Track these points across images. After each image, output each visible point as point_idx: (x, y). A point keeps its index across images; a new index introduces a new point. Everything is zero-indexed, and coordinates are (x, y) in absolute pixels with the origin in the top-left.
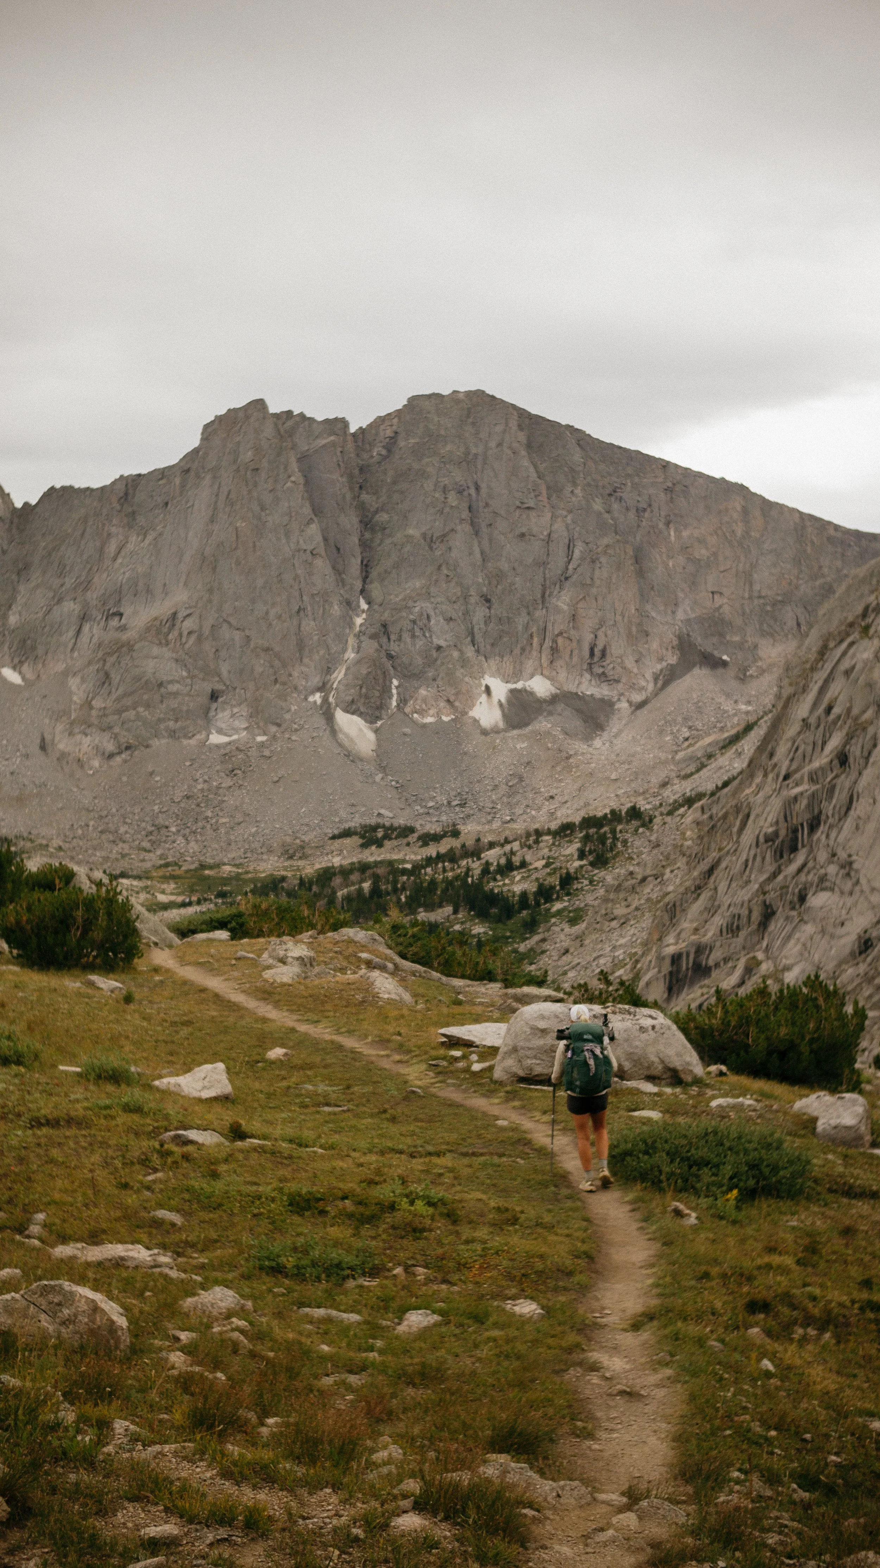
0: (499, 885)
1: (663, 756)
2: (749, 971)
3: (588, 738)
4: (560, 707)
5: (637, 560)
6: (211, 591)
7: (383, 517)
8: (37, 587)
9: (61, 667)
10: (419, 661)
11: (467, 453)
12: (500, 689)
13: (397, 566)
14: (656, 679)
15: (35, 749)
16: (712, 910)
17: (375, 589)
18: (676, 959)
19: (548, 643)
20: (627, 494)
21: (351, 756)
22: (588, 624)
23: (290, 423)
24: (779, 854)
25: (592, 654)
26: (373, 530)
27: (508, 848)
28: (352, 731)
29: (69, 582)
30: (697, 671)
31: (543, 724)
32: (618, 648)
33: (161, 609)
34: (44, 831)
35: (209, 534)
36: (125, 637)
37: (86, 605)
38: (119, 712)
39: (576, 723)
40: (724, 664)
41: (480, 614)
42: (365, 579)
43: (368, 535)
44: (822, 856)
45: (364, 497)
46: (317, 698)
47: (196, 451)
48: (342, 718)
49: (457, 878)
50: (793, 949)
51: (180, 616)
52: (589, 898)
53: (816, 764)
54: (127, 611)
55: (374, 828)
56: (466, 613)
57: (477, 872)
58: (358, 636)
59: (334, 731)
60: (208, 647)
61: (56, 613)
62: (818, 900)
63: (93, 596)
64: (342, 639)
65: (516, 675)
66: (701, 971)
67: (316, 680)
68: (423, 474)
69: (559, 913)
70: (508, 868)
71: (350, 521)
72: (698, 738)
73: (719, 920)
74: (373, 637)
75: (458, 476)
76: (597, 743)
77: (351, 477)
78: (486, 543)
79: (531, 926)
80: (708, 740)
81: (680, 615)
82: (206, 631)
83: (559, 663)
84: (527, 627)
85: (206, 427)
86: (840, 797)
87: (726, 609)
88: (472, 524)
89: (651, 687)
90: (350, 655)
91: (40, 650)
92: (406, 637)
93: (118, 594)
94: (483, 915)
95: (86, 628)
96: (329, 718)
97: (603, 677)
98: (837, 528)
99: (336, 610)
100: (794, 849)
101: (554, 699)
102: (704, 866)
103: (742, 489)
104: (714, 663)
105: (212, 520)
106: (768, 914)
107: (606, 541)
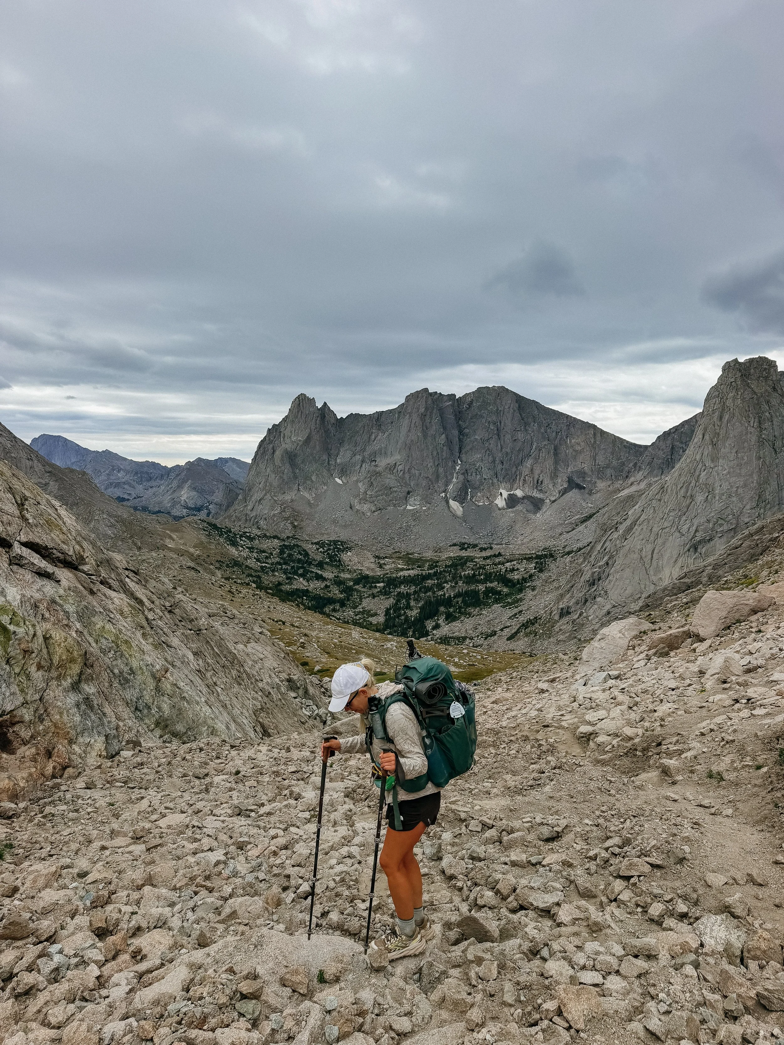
0: (509, 576)
1: (561, 522)
2: (580, 615)
3: (535, 513)
4: (526, 501)
5: (555, 450)
6: (408, 457)
7: (467, 431)
8: (347, 450)
9: (355, 479)
10: (478, 483)
11: (497, 410)
12: (505, 494)
13: (471, 449)
14: (560, 493)
15: (349, 508)
16: (572, 597)
17: (464, 457)
18: (562, 609)
19: (522, 478)
20: (553, 427)
21: (455, 516)
22: (537, 472)
23: (436, 396)
24: (590, 585)
25: (538, 482)
26: (463, 435)
27: (513, 563)
28: (455, 508)
29: (358, 449)
30: (574, 490)
31: (519, 507)
32: (547, 481)
33: (390, 460)
34: (354, 538)
35: (408, 436)
36: (378, 469)
37: (364, 457)
38: (376, 496)
39: (531, 507)
40: (584, 488)
41: (500, 467)
42: (460, 452)
43: (461, 437)
44: (600, 588)
45: (460, 422)
46: (443, 495)
47: (403, 404)
48: (452, 502)
49: (497, 572)
50: (591, 611)
51: (397, 464)
52: (537, 583)
53: (600, 564)
54: (378, 460)
55: (464, 544)
56: (495, 466)
57: (504, 570)
58: (457, 473)
59: (449, 507)
60: (407, 476)
61: (353, 460)
62: (598, 599)
63: (366, 454)
64: (452, 475)
65: (511, 489)
66: (568, 613)
67: (443, 489)
68: (482, 416)
69: (529, 586)
70: (513, 570)
71: (456, 432)
72: (573, 516)
73: (573, 600)
74: (463, 474)
75: (494, 418)
76: (538, 515)
77: (456, 415)
78: (502, 442)
79: (521, 590)
80: (577, 517)
81: (569, 470)
82: (406, 470)
83: (526, 485)
84: (515, 472)
85: (407, 397)
86: (606, 574)
87: (586, 468)
88: (498, 435)
89: (557, 495)
90: (454, 480)
91: (348, 472)
92: (474, 474)
93: (375, 454)
94: (506, 586)
95: (364, 465)
96: (447, 502)
97: (541, 491)
98: (628, 442)
99: (450, 464)
100: (594, 585)
101: (524, 498)
102: (570, 585)
103: (594, 427)
104: (580, 487)
105: (409, 431)
106: (586, 601)
107: (544, 443)
